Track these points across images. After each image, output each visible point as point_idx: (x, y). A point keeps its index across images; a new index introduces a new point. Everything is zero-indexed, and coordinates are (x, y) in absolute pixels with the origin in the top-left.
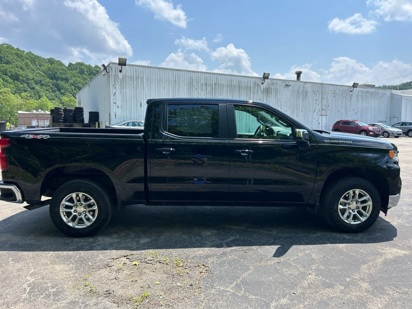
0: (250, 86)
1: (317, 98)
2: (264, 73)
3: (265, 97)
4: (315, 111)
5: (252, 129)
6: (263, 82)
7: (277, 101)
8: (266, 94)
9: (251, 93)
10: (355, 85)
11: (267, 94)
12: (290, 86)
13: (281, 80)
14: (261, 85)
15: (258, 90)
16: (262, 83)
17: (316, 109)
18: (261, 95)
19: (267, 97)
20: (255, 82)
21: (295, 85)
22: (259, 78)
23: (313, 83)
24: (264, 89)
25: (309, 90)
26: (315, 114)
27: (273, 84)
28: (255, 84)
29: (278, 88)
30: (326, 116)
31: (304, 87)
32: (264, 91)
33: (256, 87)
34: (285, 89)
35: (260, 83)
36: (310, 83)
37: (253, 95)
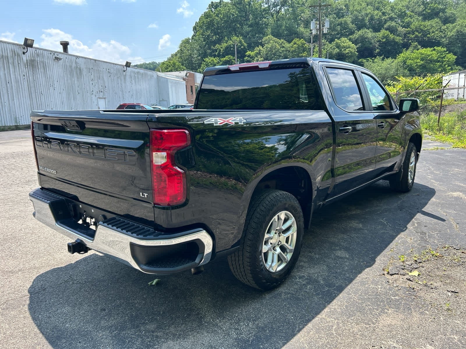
0: (6, 55)
1: (92, 77)
2: (26, 39)
3: (31, 72)
4: (93, 93)
5: (20, 117)
6: (25, 51)
7: (48, 78)
8: (31, 68)
9: (10, 65)
10: (128, 65)
11: (33, 68)
12: (60, 59)
13: (48, 51)
14: (23, 55)
15: (19, 62)
16: (24, 53)
17: (94, 91)
18: (25, 69)
19: (33, 73)
20: (13, 50)
21: (66, 59)
22: (17, 45)
23: (85, 58)
24: (27, 60)
25: (83, 66)
26: (93, 96)
27: (38, 55)
28: (13, 52)
29: (45, 62)
30: (104, 99)
31: (76, 63)
32: (29, 64)
33: (16, 57)
34: (54, 63)
35: (21, 53)
36: (82, 57)
37: (13, 69)
